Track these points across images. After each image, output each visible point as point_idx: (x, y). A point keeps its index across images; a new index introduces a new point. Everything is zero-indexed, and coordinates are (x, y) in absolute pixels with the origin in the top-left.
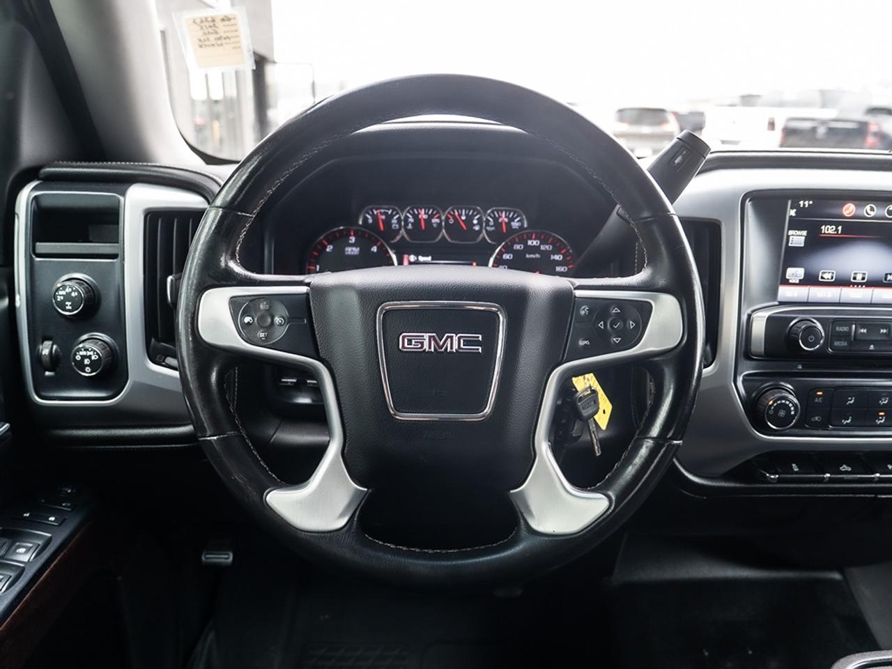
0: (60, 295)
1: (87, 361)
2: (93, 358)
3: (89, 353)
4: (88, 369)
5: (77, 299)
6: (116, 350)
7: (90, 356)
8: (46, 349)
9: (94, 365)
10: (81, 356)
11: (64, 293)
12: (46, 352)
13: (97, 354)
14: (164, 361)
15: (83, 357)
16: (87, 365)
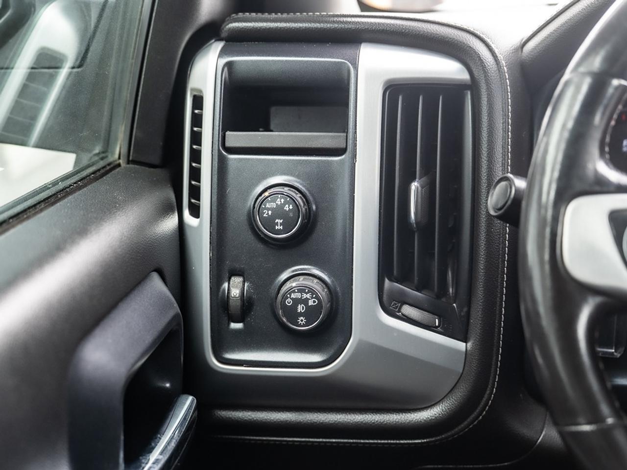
0: (268, 209)
1: (300, 308)
2: (311, 303)
3: (305, 296)
4: (302, 320)
5: (291, 215)
6: (336, 293)
7: (307, 300)
8: (235, 288)
9: (311, 313)
10: (292, 299)
11: (274, 205)
12: (235, 292)
13: (317, 297)
14: (399, 311)
15: (297, 302)
16: (301, 314)
